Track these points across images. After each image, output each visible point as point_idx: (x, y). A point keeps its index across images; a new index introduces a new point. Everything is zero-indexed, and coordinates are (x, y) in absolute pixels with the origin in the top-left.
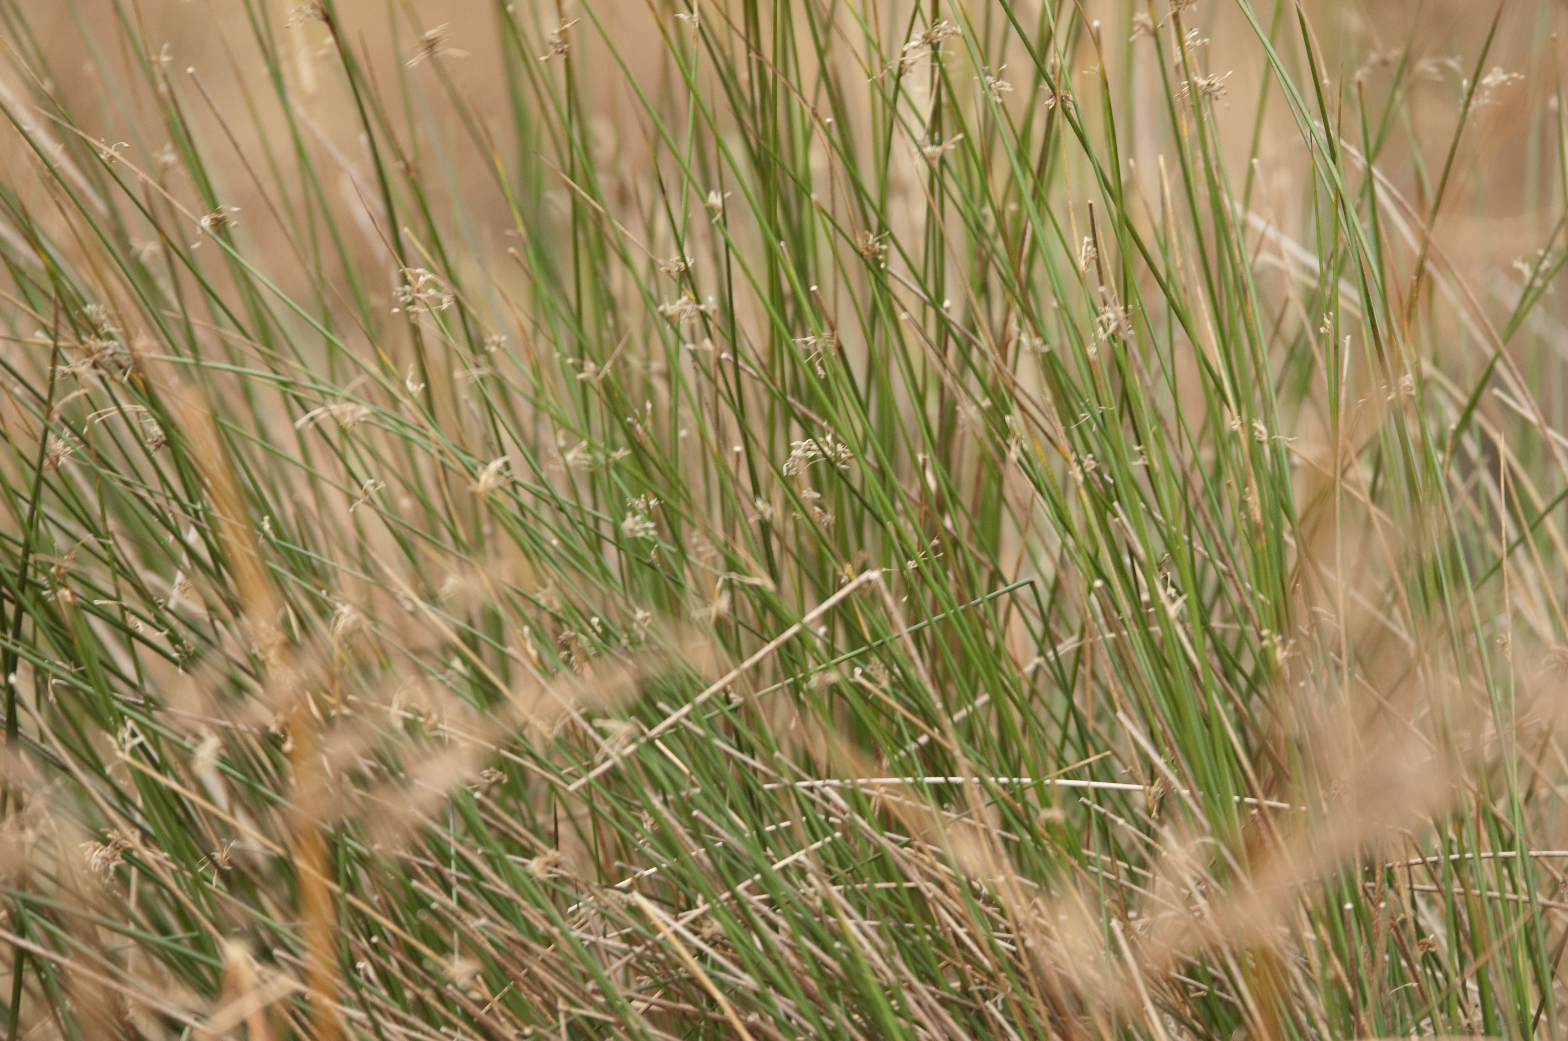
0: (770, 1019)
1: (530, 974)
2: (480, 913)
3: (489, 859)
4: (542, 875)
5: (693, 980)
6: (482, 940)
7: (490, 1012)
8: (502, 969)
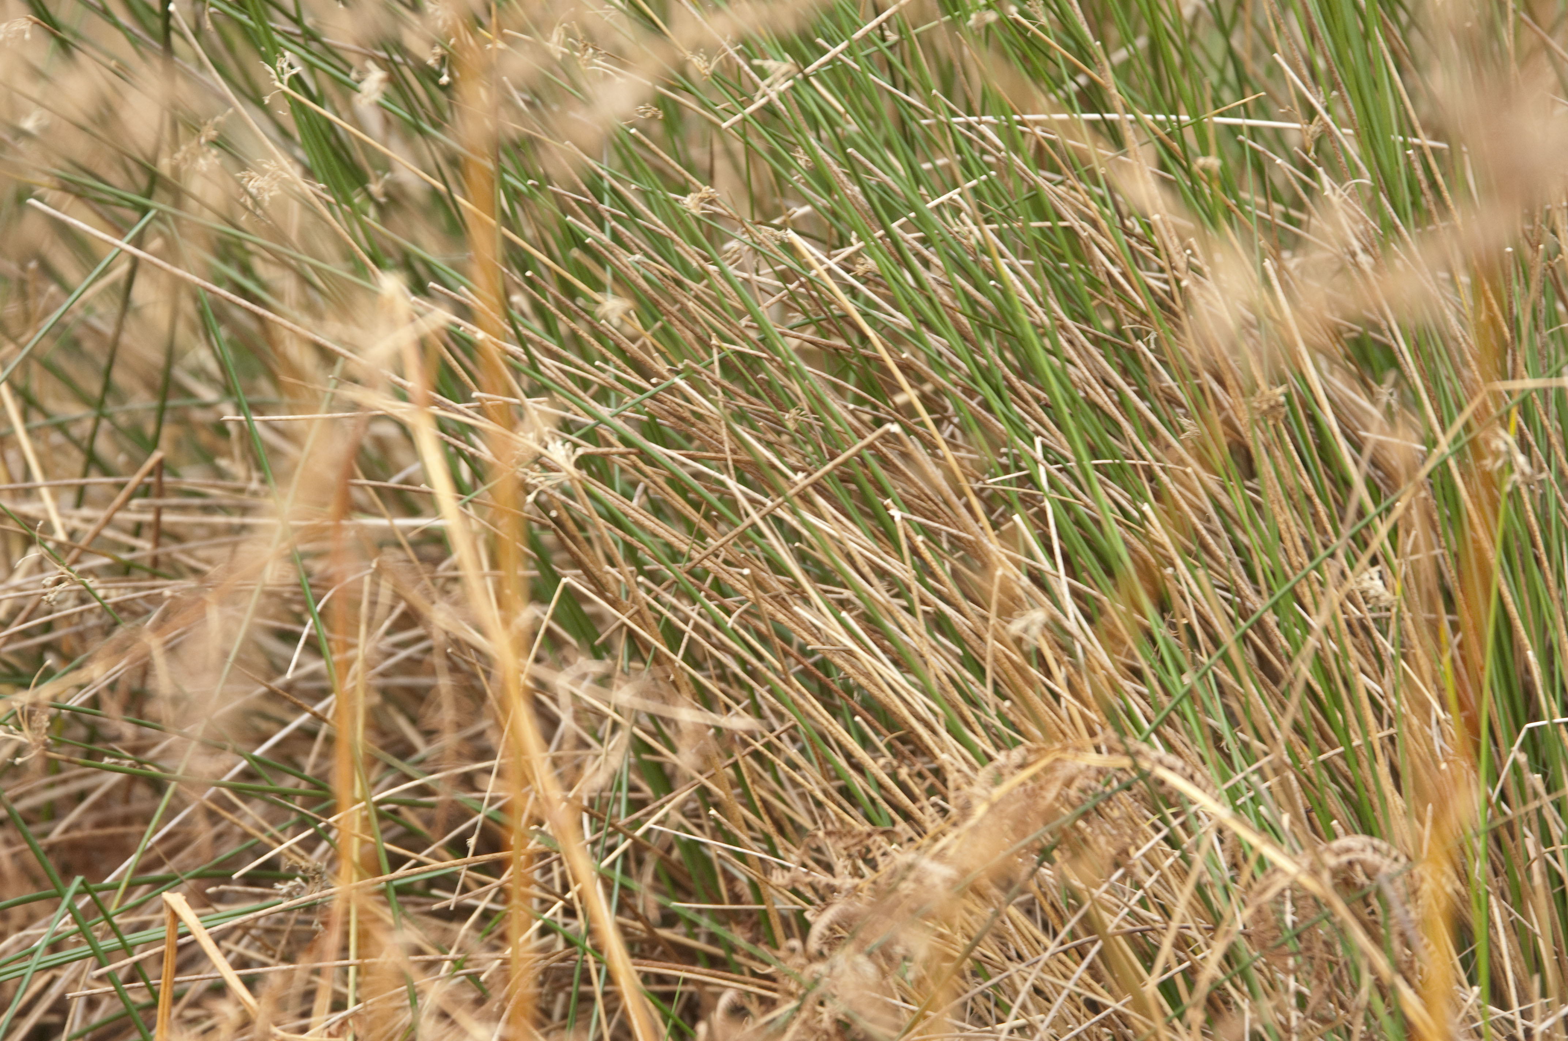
0: (922, 355)
1: (684, 309)
2: (635, 249)
3: (644, 194)
4: (697, 212)
5: (846, 317)
6: (634, 275)
7: (644, 347)
8: (656, 304)
